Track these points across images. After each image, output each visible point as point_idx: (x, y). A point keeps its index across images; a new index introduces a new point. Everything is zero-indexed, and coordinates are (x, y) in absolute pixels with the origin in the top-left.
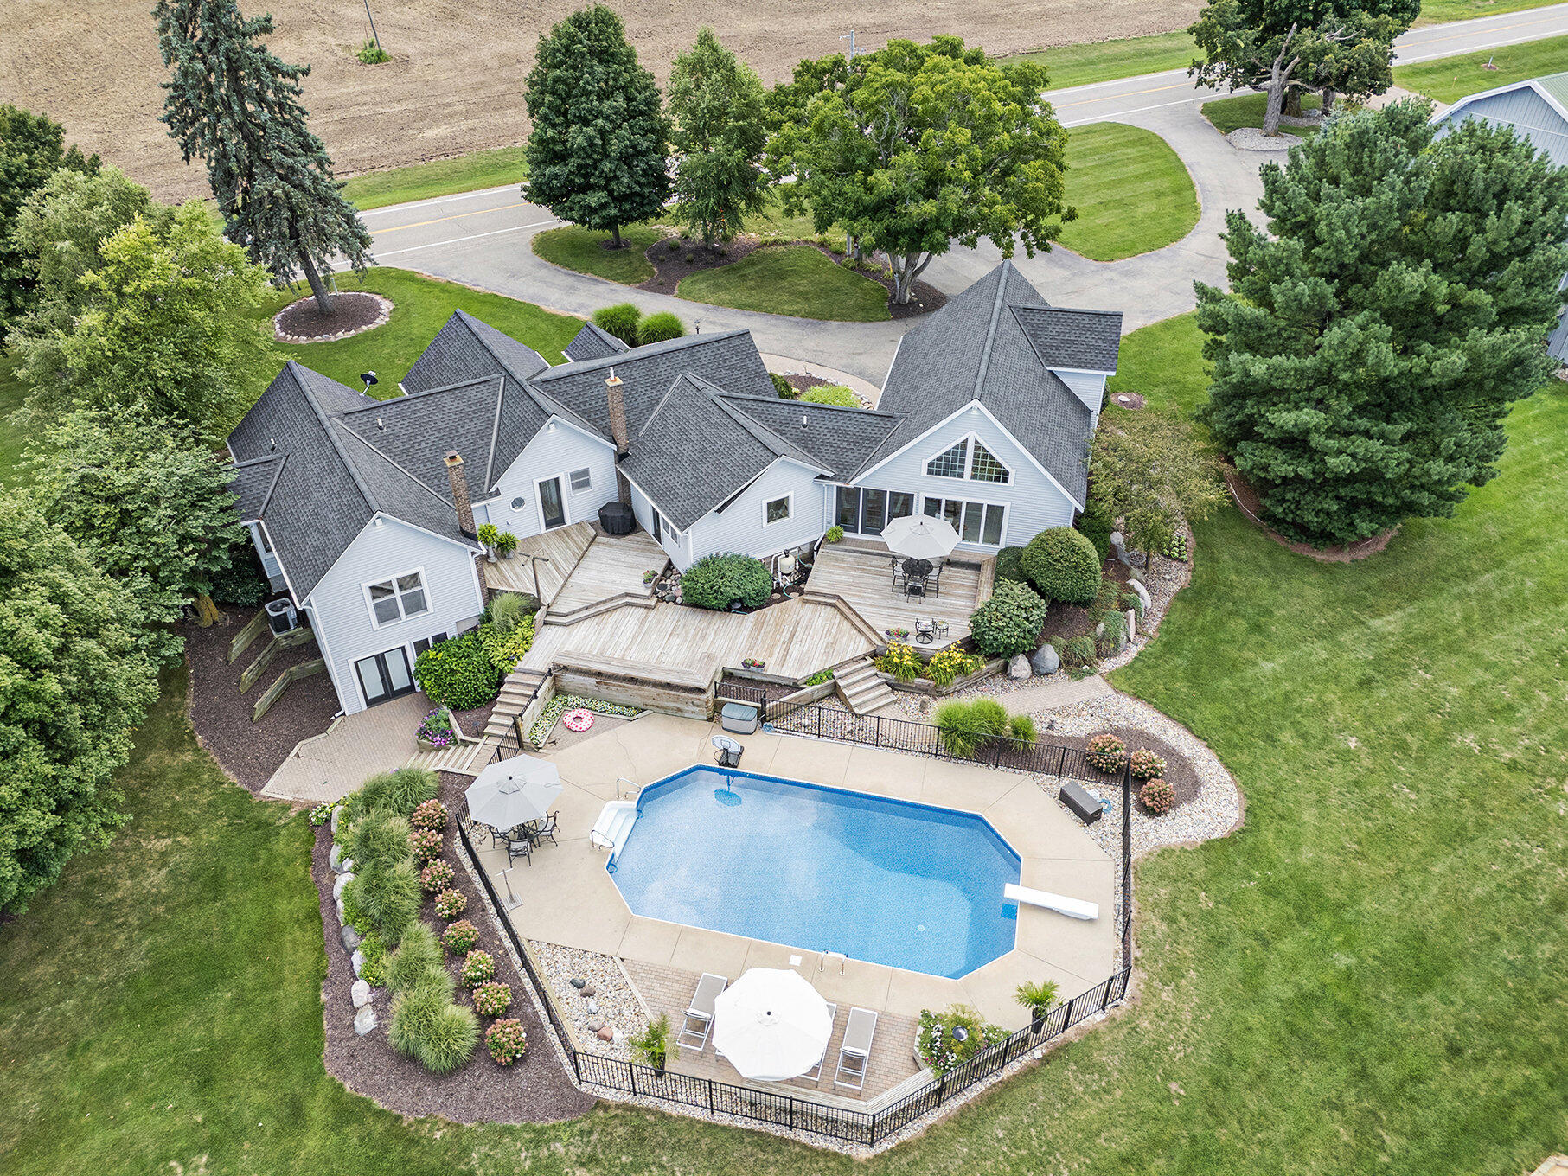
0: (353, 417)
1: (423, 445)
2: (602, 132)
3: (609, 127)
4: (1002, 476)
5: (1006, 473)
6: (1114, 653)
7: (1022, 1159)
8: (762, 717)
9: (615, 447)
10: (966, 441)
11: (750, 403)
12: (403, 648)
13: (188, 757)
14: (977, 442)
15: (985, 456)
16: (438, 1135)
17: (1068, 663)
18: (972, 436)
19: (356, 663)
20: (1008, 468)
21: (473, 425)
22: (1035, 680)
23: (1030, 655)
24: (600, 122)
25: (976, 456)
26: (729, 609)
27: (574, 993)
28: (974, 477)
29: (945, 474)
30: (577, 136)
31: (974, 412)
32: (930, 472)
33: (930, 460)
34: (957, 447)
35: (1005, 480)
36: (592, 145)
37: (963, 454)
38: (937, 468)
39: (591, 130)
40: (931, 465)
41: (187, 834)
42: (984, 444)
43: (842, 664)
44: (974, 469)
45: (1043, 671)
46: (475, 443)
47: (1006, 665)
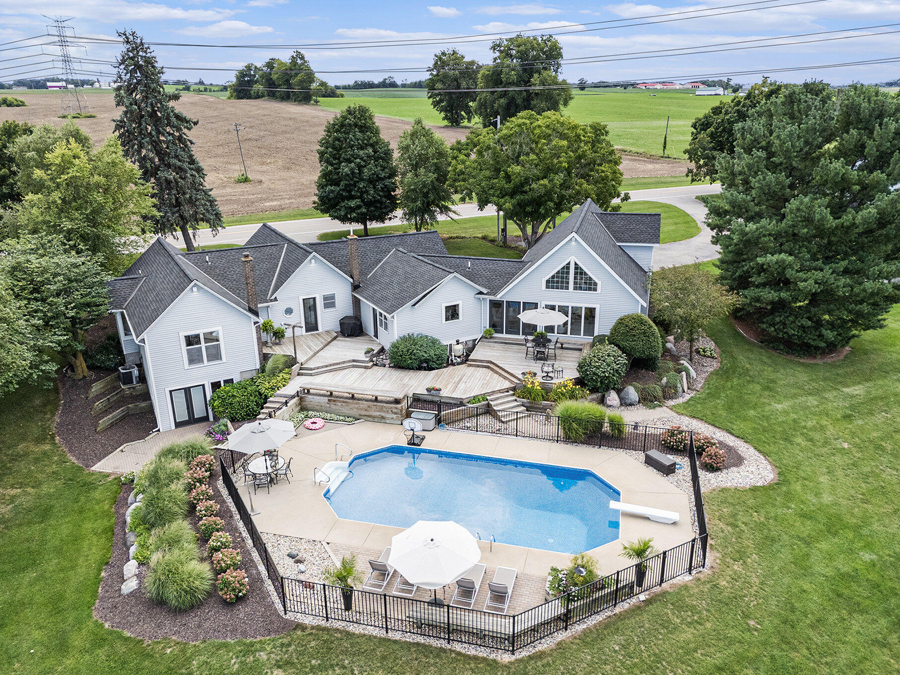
0: (191, 256)
1: (232, 272)
2: (360, 167)
3: (363, 163)
4: (590, 285)
5: (596, 284)
6: (674, 396)
7: (635, 665)
8: (439, 421)
9: (351, 280)
10: (569, 264)
11: (436, 258)
12: (203, 386)
13: (47, 447)
14: (576, 264)
15: (581, 273)
16: (168, 651)
17: (645, 399)
18: (573, 260)
19: (171, 392)
20: (597, 281)
21: (265, 265)
22: (623, 408)
23: (619, 392)
24: (358, 160)
25: (576, 273)
26: (420, 368)
27: (291, 561)
28: (575, 288)
29: (557, 288)
30: (345, 169)
31: (573, 243)
32: (547, 287)
33: (547, 278)
34: (563, 268)
35: (595, 290)
36: (353, 173)
37: (568, 273)
38: (551, 284)
39: (353, 165)
40: (548, 282)
41: (33, 487)
42: (580, 265)
43: (493, 392)
44: (575, 283)
45: (628, 402)
46: (265, 274)
47: (603, 396)
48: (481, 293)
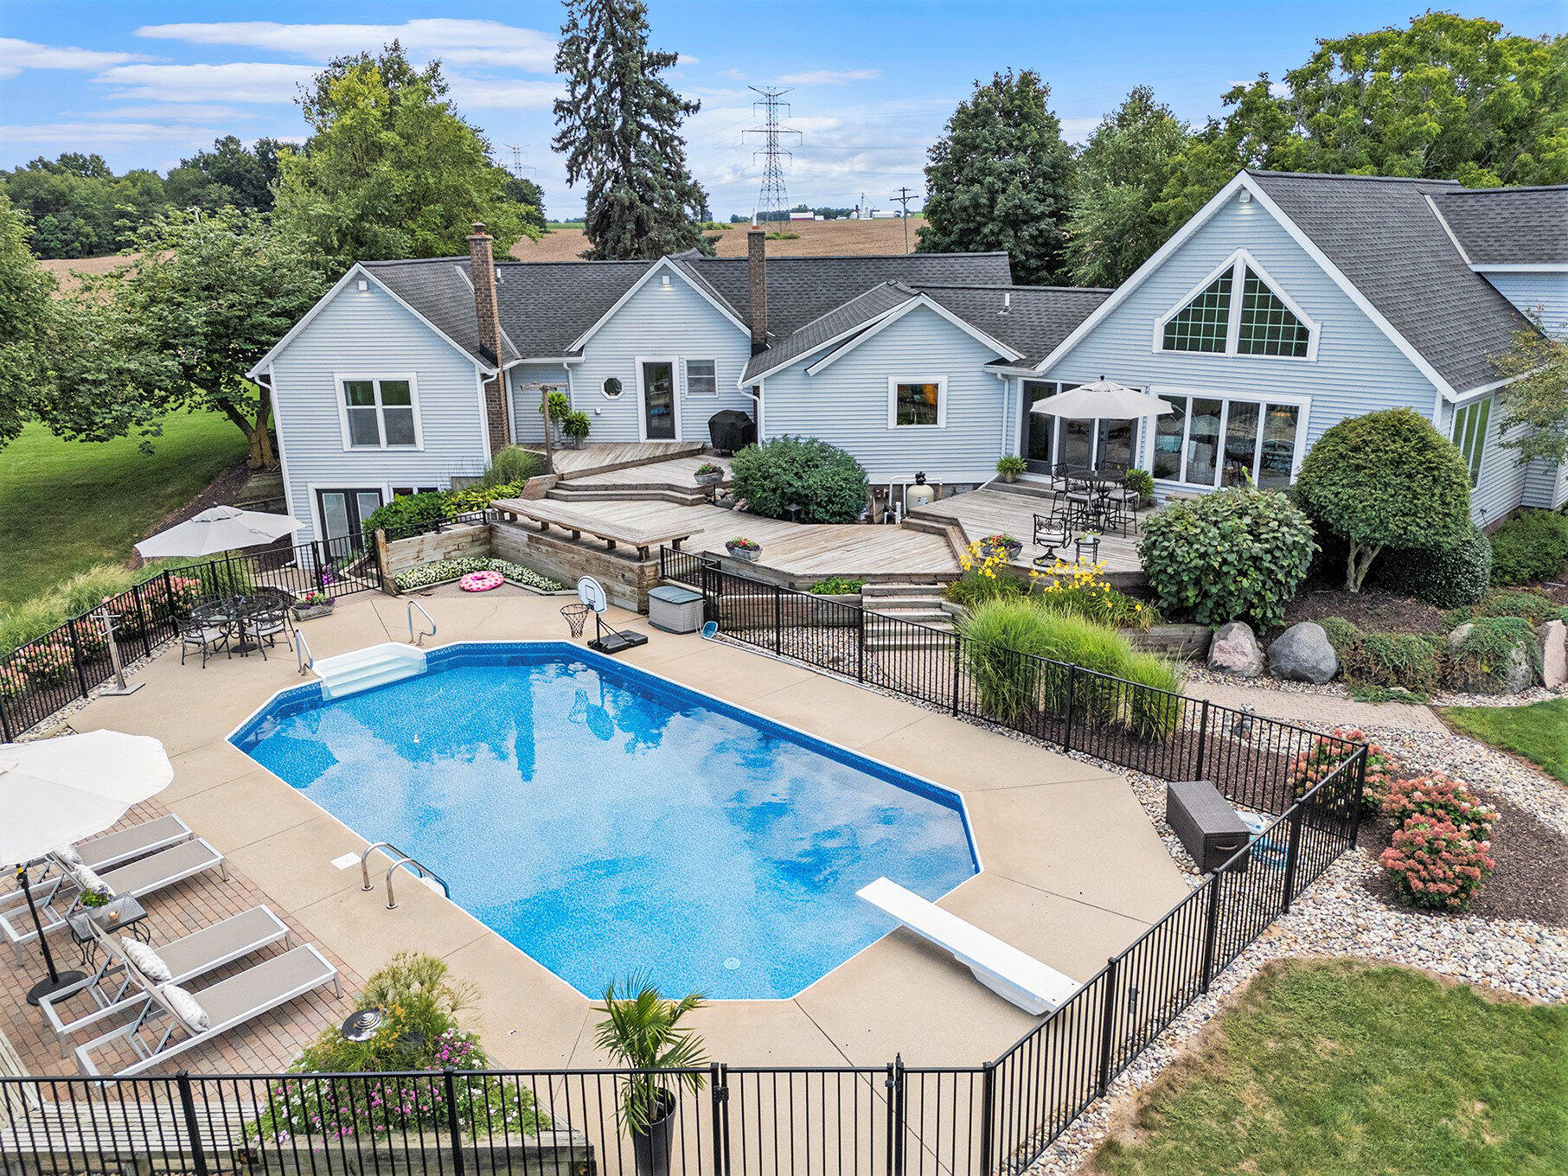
2: (993, 194)
3: (999, 185)
4: (1292, 340)
5: (1304, 333)
6: (1484, 685)
8: (711, 613)
9: (748, 332)
10: (1229, 273)
12: (379, 491)
14: (1250, 273)
15: (1264, 302)
18: (1240, 259)
19: (319, 492)
20: (1307, 322)
22: (1266, 681)
23: (1266, 632)
24: (989, 179)
25: (1248, 302)
26: (785, 516)
28: (1243, 348)
29: (1194, 348)
30: (962, 198)
31: (1246, 210)
32: (1168, 344)
33: (1168, 316)
34: (1213, 288)
35: (1302, 351)
36: (977, 206)
37: (1226, 301)
38: (1181, 337)
39: (976, 188)
40: (1169, 328)
42: (1263, 275)
43: (885, 577)
44: (1245, 332)
45: (1288, 666)
47: (1208, 643)
48: (1002, 361)
